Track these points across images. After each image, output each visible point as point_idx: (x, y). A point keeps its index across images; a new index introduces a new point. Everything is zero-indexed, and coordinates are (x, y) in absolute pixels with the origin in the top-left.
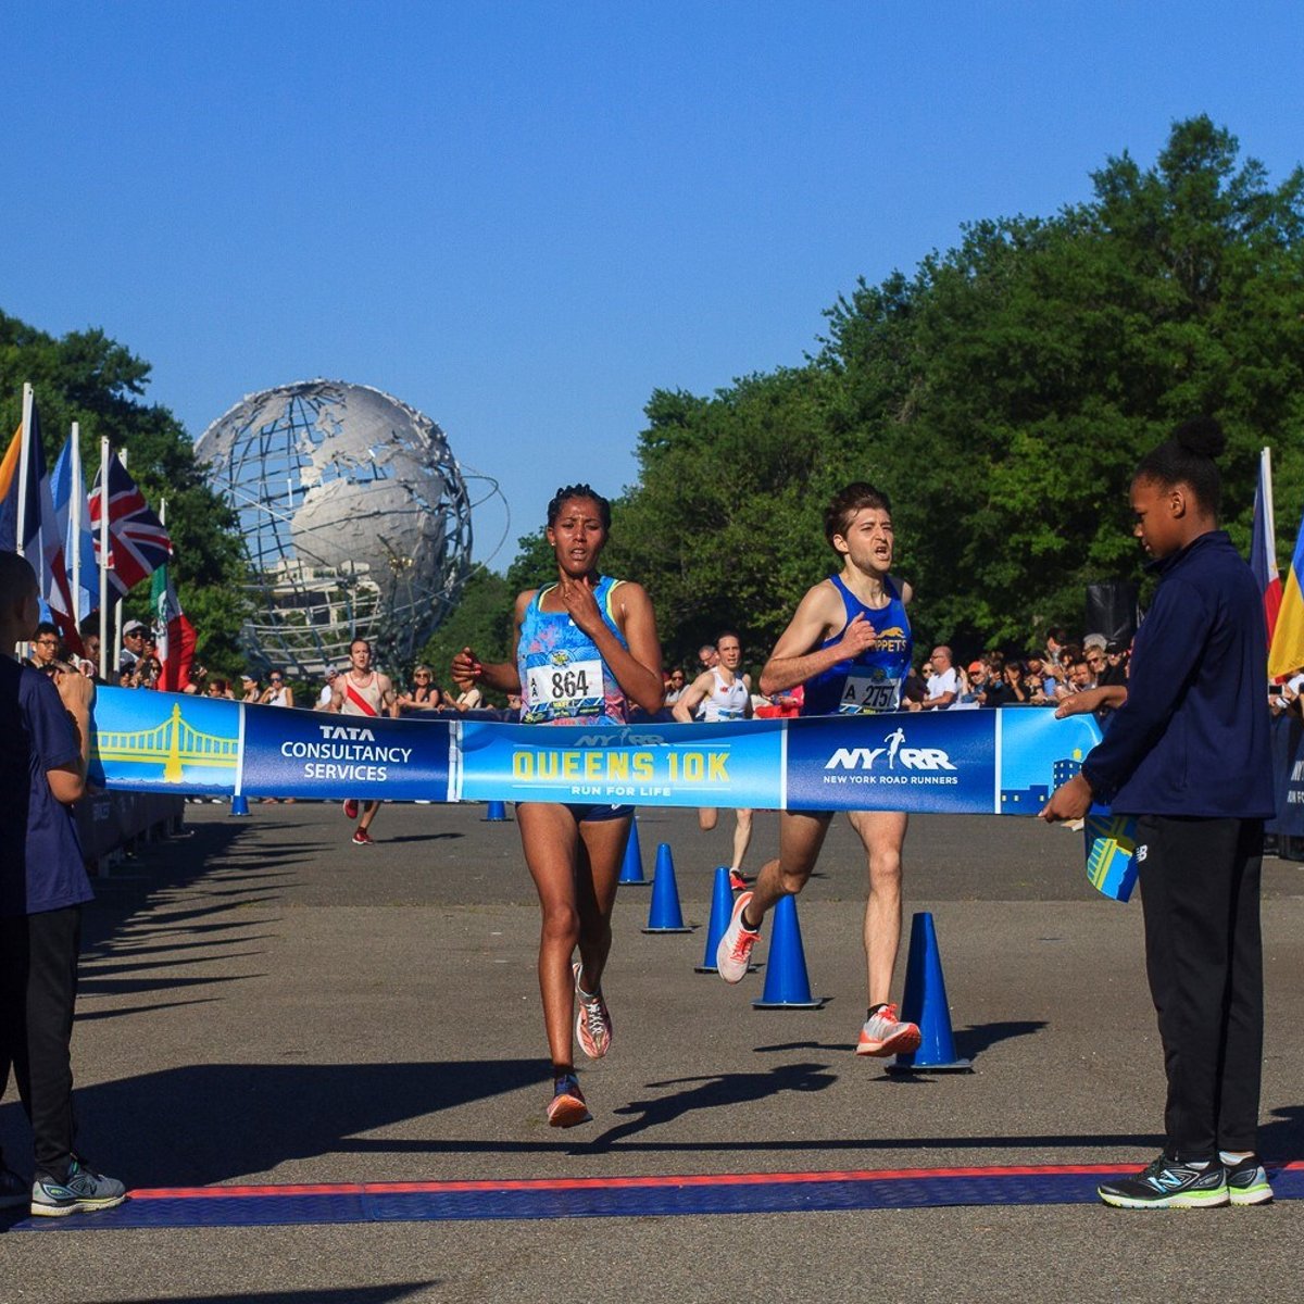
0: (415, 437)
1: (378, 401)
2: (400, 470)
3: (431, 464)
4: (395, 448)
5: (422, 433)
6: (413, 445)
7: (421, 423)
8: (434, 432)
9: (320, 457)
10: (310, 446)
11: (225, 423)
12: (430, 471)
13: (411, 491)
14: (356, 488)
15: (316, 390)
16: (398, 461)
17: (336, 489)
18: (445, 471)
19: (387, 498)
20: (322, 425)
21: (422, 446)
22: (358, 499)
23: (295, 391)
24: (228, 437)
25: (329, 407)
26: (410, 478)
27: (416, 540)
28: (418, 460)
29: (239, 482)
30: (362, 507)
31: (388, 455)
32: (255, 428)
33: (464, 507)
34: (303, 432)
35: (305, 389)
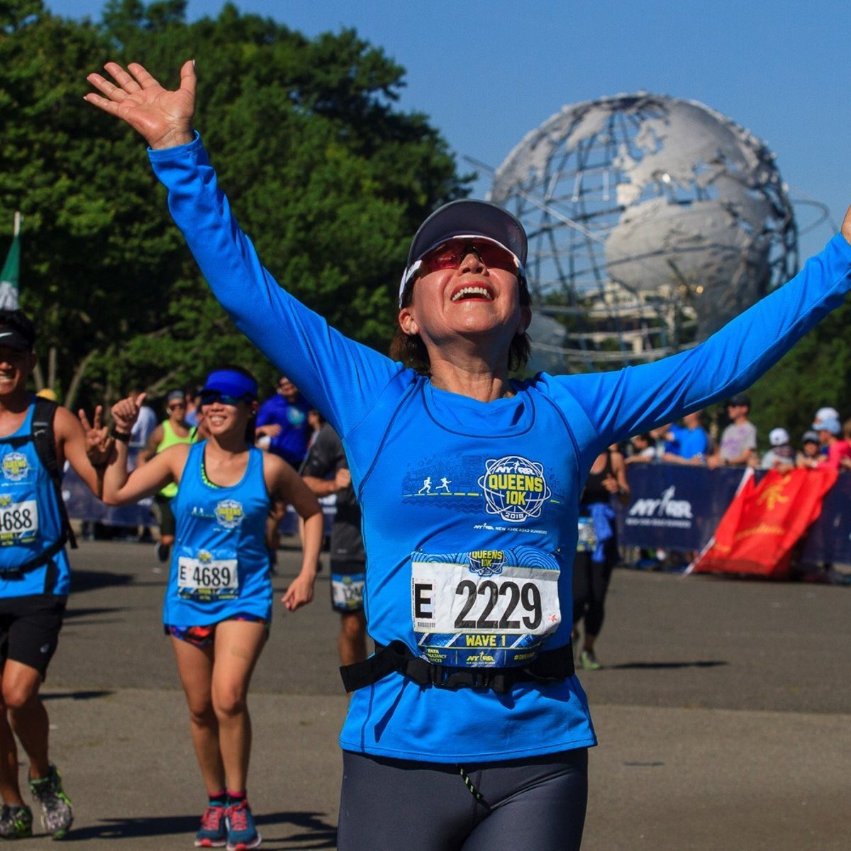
0: (740, 157)
1: (703, 117)
2: (724, 191)
3: (758, 187)
4: (719, 168)
5: (748, 152)
6: (739, 166)
7: (748, 143)
8: (762, 153)
9: (638, 174)
10: (629, 163)
11: (542, 135)
12: (757, 195)
13: (735, 215)
14: (677, 209)
15: (640, 103)
16: (722, 182)
17: (655, 209)
18: (773, 195)
19: (709, 221)
20: (643, 141)
21: (747, 166)
22: (678, 220)
23: (616, 104)
24: (543, 149)
25: (651, 123)
26: (734, 200)
27: (737, 267)
28: (743, 182)
29: (556, 196)
30: (683, 229)
31: (711, 175)
32: (572, 142)
33: (790, 234)
34: (622, 149)
35: (628, 102)
